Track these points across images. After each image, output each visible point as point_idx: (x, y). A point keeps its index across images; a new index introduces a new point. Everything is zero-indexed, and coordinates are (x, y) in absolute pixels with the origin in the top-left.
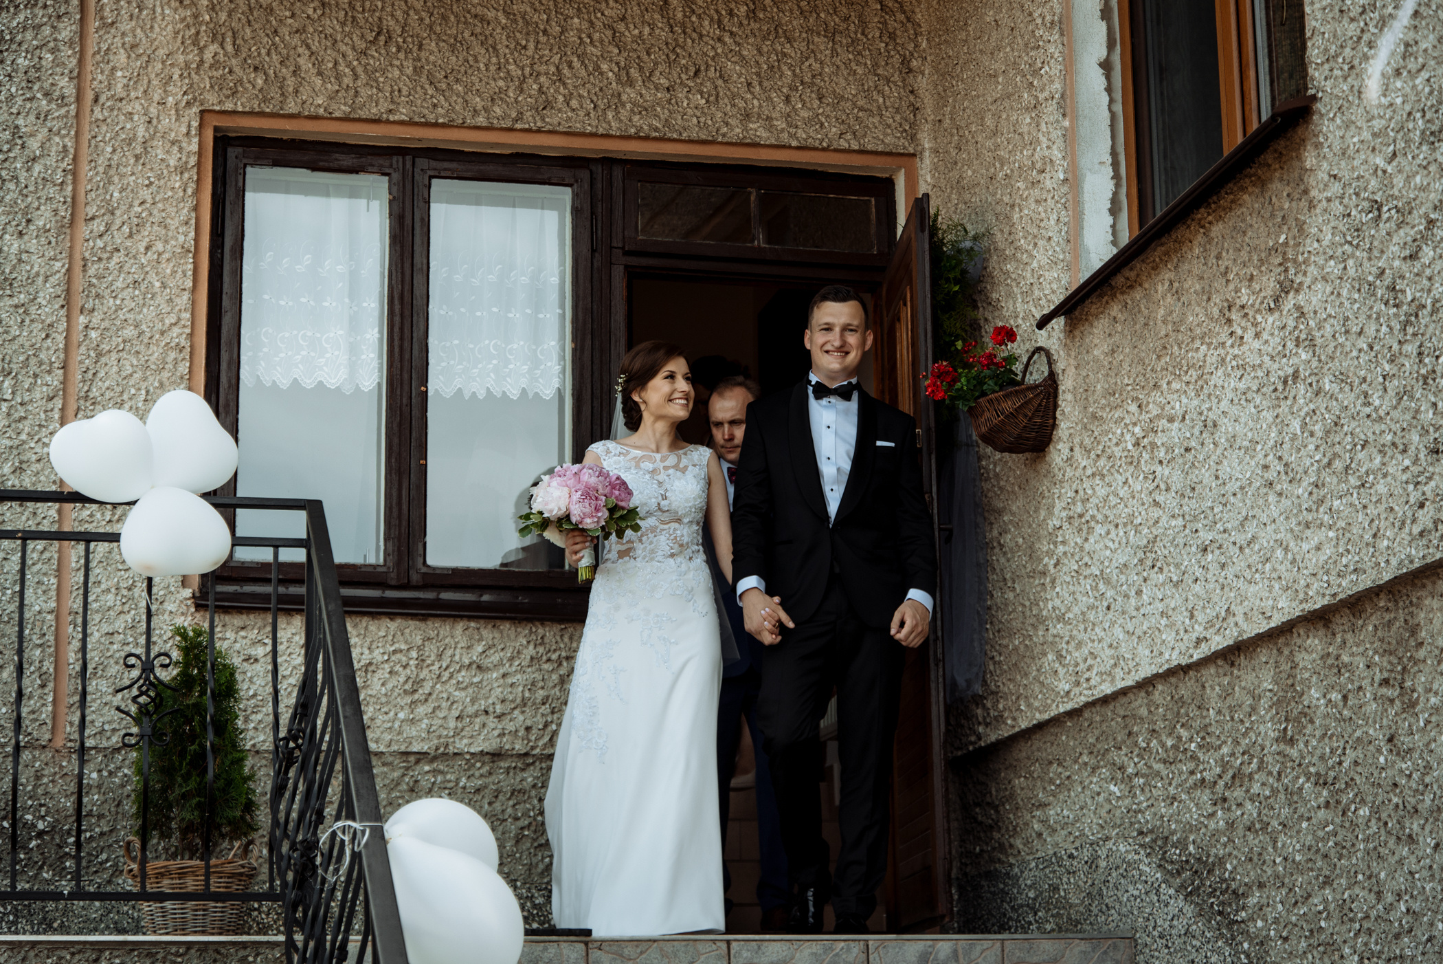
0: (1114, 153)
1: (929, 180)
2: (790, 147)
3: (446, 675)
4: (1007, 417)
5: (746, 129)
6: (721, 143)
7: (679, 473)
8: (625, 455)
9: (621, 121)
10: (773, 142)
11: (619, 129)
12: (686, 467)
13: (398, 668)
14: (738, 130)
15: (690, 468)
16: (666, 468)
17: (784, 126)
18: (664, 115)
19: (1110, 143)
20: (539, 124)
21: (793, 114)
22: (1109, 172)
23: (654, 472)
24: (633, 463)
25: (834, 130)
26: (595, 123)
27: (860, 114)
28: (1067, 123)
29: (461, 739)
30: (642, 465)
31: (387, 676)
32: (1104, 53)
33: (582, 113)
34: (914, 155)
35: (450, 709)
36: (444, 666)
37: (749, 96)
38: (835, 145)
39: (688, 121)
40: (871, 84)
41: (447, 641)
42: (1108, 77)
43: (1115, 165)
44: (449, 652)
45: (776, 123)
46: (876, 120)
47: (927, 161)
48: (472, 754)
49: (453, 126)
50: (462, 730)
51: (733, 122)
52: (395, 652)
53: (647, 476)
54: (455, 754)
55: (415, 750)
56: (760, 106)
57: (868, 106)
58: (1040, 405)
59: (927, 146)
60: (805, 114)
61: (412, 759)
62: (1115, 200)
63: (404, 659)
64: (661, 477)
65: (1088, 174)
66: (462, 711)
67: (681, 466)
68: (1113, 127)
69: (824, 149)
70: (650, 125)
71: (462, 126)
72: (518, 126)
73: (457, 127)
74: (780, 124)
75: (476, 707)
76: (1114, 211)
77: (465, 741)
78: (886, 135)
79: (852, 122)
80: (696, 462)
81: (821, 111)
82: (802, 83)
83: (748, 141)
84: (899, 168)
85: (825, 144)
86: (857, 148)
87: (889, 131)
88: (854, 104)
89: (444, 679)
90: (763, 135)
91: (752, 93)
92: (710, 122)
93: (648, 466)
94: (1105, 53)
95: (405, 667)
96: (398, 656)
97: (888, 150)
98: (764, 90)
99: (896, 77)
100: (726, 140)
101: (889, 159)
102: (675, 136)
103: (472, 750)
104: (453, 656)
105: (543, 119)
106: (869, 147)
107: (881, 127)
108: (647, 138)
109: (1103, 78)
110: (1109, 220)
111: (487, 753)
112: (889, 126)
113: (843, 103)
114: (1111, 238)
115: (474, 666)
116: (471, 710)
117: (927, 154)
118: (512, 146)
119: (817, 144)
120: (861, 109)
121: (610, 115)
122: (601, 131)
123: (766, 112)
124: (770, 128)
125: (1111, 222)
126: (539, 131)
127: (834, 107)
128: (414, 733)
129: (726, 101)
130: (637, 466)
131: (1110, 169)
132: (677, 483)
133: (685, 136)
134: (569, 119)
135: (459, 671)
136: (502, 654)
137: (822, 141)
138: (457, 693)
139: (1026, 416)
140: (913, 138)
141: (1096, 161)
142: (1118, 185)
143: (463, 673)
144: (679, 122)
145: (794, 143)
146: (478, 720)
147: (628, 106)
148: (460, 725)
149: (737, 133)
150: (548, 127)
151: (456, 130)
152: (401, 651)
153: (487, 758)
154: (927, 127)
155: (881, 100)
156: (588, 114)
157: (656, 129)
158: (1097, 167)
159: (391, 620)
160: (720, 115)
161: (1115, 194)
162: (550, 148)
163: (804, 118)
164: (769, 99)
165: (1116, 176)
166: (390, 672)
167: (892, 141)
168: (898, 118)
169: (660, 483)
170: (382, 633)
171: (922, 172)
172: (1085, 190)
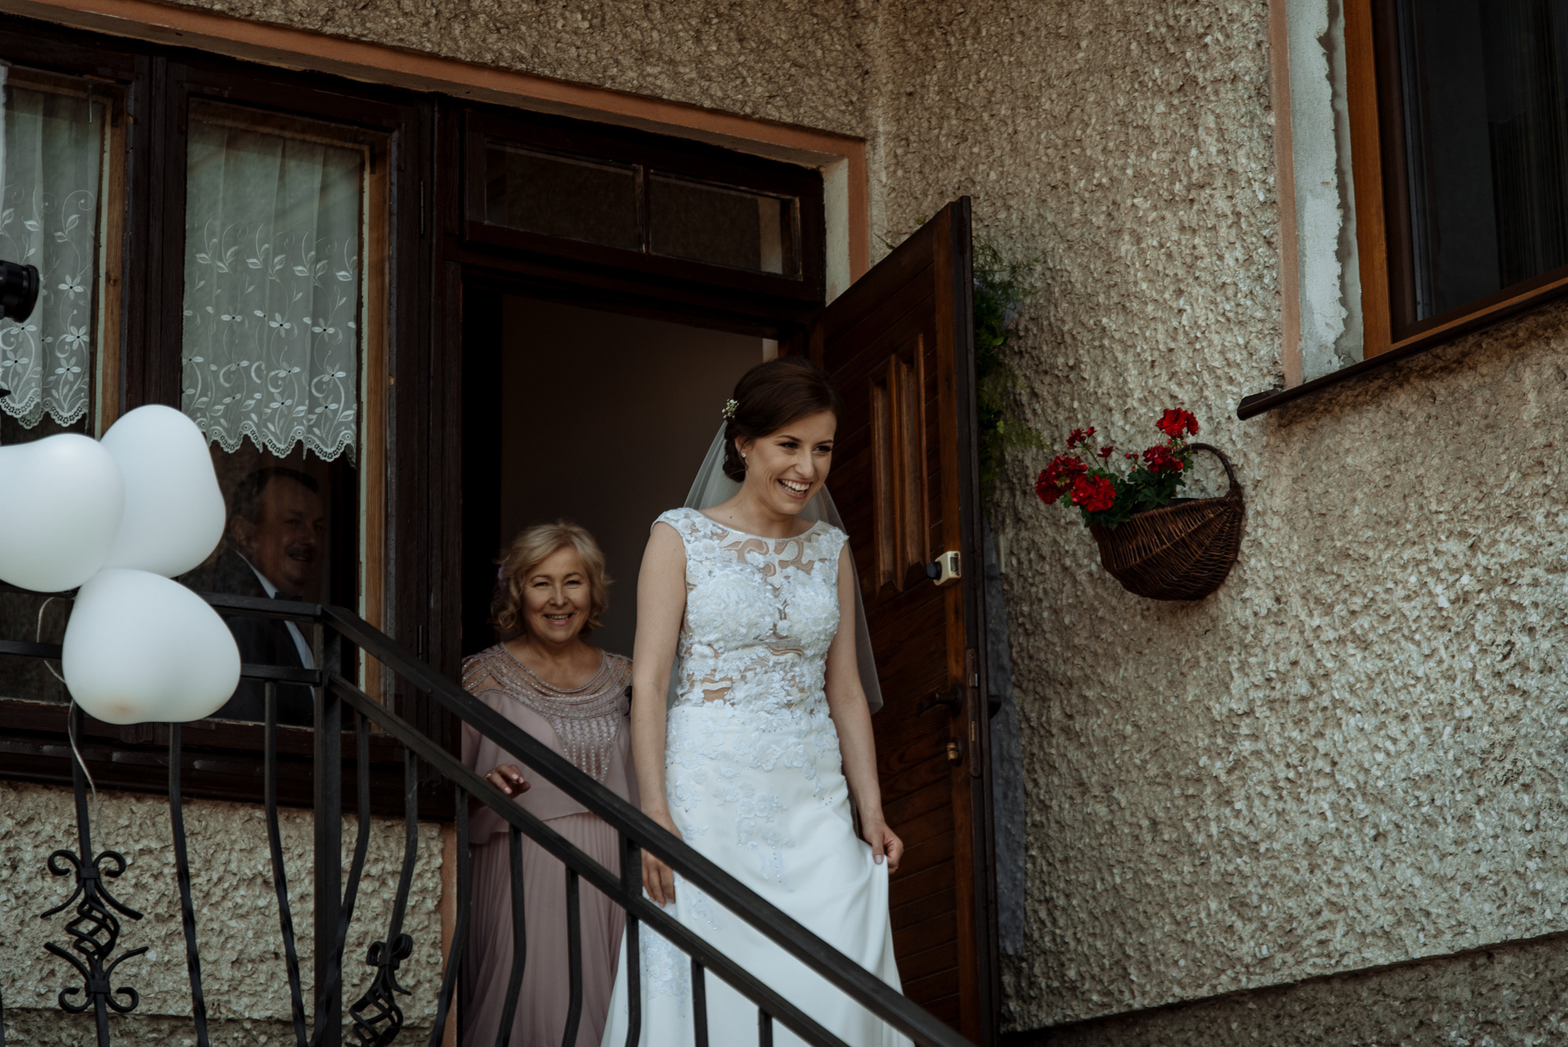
0: (1339, 172)
1: (884, 180)
2: (701, 109)
3: (218, 892)
4: (1175, 545)
5: (643, 75)
6: (609, 91)
7: (801, 574)
8: (722, 537)
9: (472, 40)
10: (680, 97)
11: (470, 51)
12: (811, 563)
13: (146, 879)
14: (631, 74)
15: (817, 565)
16: (784, 564)
17: (694, 75)
18: (532, 38)
19: (1334, 155)
20: (358, 30)
21: (705, 59)
22: (1334, 197)
23: (767, 570)
24: (734, 554)
25: (759, 89)
26: (436, 38)
27: (793, 71)
28: (1272, 120)
29: (239, 997)
30: (748, 557)
31: (131, 890)
32: (1323, 24)
33: (418, 21)
34: (862, 140)
35: (223, 947)
36: (215, 878)
37: (645, 24)
38: (762, 113)
39: (563, 51)
40: (807, 27)
41: (218, 838)
42: (1330, 59)
43: (1341, 187)
44: (222, 857)
45: (681, 69)
46: (813, 82)
47: (882, 152)
48: (254, 1021)
49: (233, 18)
50: (241, 982)
51: (626, 61)
52: (142, 852)
53: (758, 577)
54: (229, 1021)
55: (171, 1012)
56: (662, 42)
57: (802, 60)
58: (1221, 531)
59: (881, 129)
60: (720, 61)
61: (165, 1026)
62: (1342, 239)
63: (156, 864)
64: (777, 580)
65: (1309, 197)
66: (241, 952)
67: (804, 560)
68: (1337, 131)
69: (746, 118)
70: (513, 52)
71: (246, 20)
72: (329, 29)
73: (239, 20)
74: (689, 72)
75: (261, 947)
76: (1342, 255)
77: (245, 1000)
78: (827, 106)
79: (782, 80)
80: (825, 554)
81: (742, 59)
82: (719, 15)
83: (647, 92)
84: (841, 157)
85: (748, 110)
86: (789, 120)
87: (831, 101)
88: (784, 54)
89: (214, 900)
90: (666, 86)
91: (650, 20)
92: (593, 57)
93: (757, 558)
94: (1326, 25)
95: (156, 877)
96: (146, 859)
97: (830, 128)
98: (665, 15)
99: (839, 22)
100: (617, 87)
101: (829, 143)
102: (547, 72)
103: (256, 1016)
104: (227, 863)
105: (363, 24)
106: (806, 122)
107: (820, 94)
108: (507, 71)
109: (1324, 60)
110: (1336, 268)
111: (278, 1021)
112: (831, 94)
113: (770, 52)
114: (1339, 295)
115: (259, 881)
116: (254, 951)
117: (881, 140)
118: (314, 59)
119: (737, 109)
120: (795, 64)
121: (457, 29)
122: (444, 52)
123: (669, 52)
124: (676, 76)
125: (1339, 271)
126: (357, 41)
127: (760, 54)
128: (170, 986)
129: (615, 27)
130: (741, 559)
131: (1336, 193)
132: (800, 591)
133: (560, 74)
134: (400, 28)
135: (236, 888)
136: (299, 863)
137: (744, 103)
138: (233, 923)
139: (1201, 545)
140: (862, 115)
141: (1319, 181)
142: (1345, 218)
143: (242, 892)
144: (552, 51)
145: (707, 104)
146: (263, 967)
147: (482, 17)
148: (238, 975)
149: (630, 79)
150: (371, 37)
151: (236, 25)
152: (150, 851)
153: (276, 1030)
154: (882, 101)
155: (819, 53)
156: (426, 24)
157: (522, 59)
158: (1319, 188)
159: (138, 800)
160: (607, 47)
161: (1343, 231)
162: (369, 69)
163: (719, 67)
164: (673, 33)
165: (1343, 205)
166: (136, 885)
167: (834, 116)
168: (842, 82)
169: (776, 591)
170: (123, 822)
171: (875, 167)
172: (1306, 222)
